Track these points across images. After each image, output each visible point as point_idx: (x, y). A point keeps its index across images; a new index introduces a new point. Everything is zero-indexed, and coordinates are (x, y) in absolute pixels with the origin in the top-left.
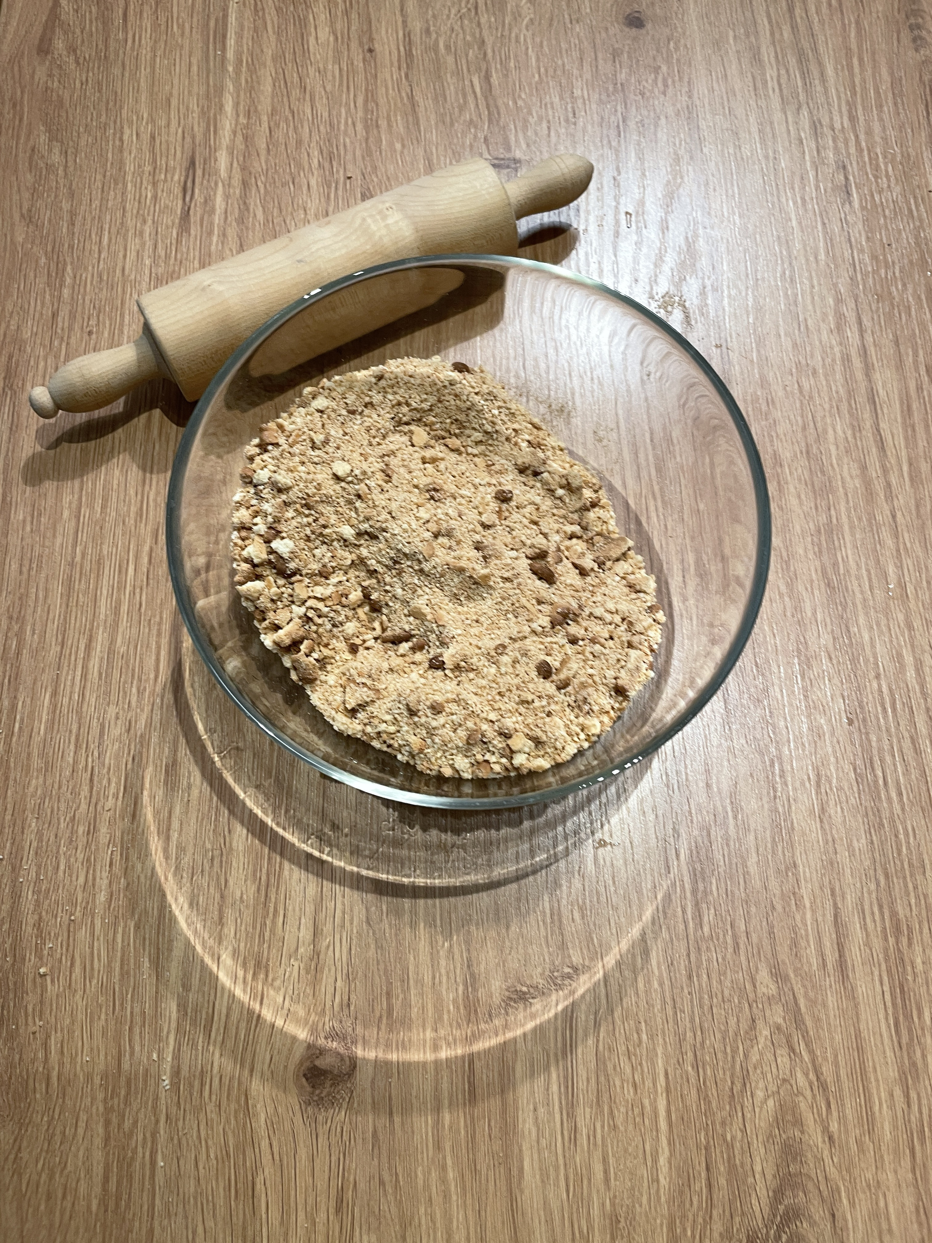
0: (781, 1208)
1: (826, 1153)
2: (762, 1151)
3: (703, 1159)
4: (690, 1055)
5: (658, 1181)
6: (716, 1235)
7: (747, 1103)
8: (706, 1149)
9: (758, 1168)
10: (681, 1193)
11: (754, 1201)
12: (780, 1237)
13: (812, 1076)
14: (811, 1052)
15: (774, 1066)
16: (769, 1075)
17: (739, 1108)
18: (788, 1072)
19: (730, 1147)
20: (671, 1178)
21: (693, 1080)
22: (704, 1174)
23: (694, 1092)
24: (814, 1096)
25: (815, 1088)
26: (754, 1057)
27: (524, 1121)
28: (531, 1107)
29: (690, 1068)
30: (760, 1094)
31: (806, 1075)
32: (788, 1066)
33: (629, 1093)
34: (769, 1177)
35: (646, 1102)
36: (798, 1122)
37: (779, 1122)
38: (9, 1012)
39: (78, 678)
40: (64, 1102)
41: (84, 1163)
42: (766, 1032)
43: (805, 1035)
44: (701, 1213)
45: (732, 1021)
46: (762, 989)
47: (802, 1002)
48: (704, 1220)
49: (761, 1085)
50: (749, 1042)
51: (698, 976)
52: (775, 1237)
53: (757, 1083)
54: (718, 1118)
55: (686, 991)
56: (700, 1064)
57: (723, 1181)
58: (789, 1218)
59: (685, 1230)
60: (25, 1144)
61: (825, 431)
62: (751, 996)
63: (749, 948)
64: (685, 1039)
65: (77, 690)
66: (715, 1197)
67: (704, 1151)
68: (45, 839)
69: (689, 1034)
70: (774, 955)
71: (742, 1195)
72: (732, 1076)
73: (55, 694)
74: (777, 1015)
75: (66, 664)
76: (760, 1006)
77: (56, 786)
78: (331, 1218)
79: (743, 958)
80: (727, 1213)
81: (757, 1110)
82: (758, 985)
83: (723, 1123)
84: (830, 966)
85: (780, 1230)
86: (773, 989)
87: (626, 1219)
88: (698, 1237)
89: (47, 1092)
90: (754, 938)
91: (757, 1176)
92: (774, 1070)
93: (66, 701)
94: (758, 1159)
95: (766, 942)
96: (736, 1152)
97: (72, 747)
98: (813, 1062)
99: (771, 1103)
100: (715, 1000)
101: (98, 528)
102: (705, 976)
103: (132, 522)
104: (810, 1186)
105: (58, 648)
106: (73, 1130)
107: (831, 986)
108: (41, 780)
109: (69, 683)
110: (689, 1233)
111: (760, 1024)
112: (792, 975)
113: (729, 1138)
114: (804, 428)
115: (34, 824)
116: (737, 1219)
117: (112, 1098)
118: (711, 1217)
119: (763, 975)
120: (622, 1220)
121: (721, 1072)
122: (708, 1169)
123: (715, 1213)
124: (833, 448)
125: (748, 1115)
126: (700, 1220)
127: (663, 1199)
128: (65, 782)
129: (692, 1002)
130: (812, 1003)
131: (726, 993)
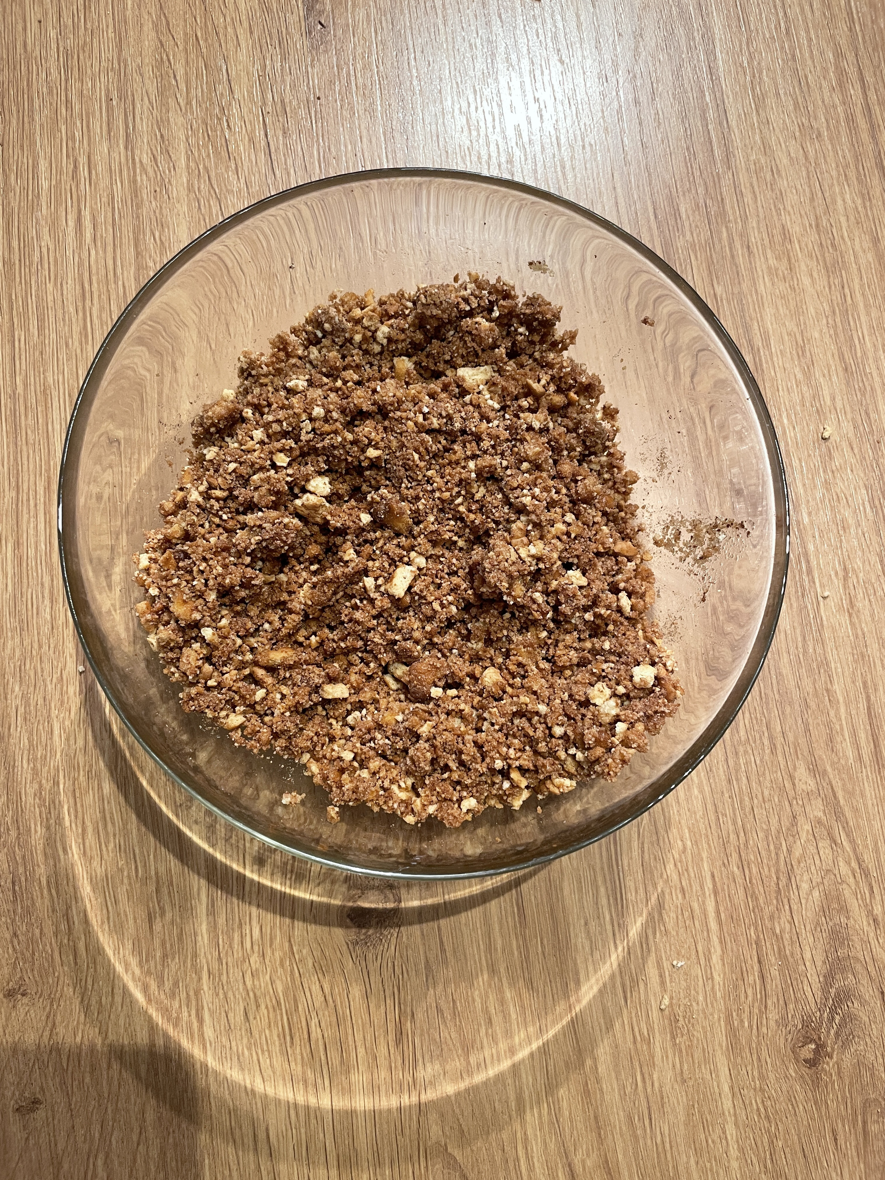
0: (833, 991)
1: (872, 935)
2: (811, 940)
3: (755, 953)
4: (735, 856)
5: (712, 978)
6: (772, 1023)
7: (794, 897)
8: (756, 944)
9: (808, 956)
10: (736, 987)
11: (807, 988)
12: (833, 1018)
13: (854, 864)
14: (852, 842)
15: (817, 857)
16: (813, 868)
17: (785, 901)
18: (830, 862)
19: (779, 938)
20: (725, 974)
21: (740, 880)
22: (756, 967)
23: (741, 892)
24: (857, 883)
25: (858, 875)
26: (797, 852)
27: (576, 936)
28: (582, 922)
29: (735, 869)
30: (805, 886)
31: (848, 863)
32: (830, 857)
33: (678, 899)
34: (819, 964)
35: (695, 905)
36: (844, 909)
37: (824, 911)
38: (21, 888)
39: (41, 526)
40: (95, 971)
41: (126, 1030)
42: (808, 827)
43: (846, 826)
44: (756, 1005)
45: (774, 821)
46: (801, 786)
47: (840, 794)
48: (760, 1010)
49: (806, 877)
50: (791, 838)
51: (737, 780)
52: (828, 1019)
53: (802, 875)
54: (767, 912)
55: (727, 795)
56: (745, 863)
57: (775, 973)
58: (841, 1000)
59: (742, 1021)
60: (59, 1018)
61: (834, 202)
62: (791, 793)
63: (787, 749)
64: (728, 842)
65: (43, 538)
66: (768, 987)
67: (754, 946)
68: (32, 703)
69: (733, 837)
70: (811, 753)
71: (795, 983)
72: (777, 872)
73: (17, 544)
74: (817, 809)
75: (25, 511)
76: (800, 803)
77: (36, 646)
78: (392, 1051)
79: (780, 758)
80: (781, 1002)
81: (803, 901)
82: (796, 781)
83: (772, 918)
84: (866, 758)
85: (833, 1012)
86: (812, 784)
87: (684, 1017)
88: (755, 1027)
89: (76, 963)
90: (791, 737)
91: (807, 964)
92: (818, 862)
93: (32, 552)
94: (807, 948)
95: (802, 741)
96: (786, 943)
97: (47, 602)
98: (854, 850)
99: (816, 893)
100: (756, 801)
101: (37, 353)
102: (744, 779)
103: (77, 343)
104: (858, 967)
105: (14, 494)
106: (110, 998)
107: (867, 776)
108: (17, 640)
109: (31, 532)
110: (746, 1024)
111: (801, 820)
112: (829, 769)
113: (778, 931)
114: (812, 200)
115: (17, 689)
116: (791, 1006)
117: (147, 961)
118: (766, 1007)
119: (802, 772)
120: (681, 1019)
121: (766, 869)
122: (759, 962)
123: (769, 1003)
124: (843, 219)
125: (795, 907)
126: (756, 1011)
127: (719, 995)
128: (45, 640)
129: (733, 806)
130: (850, 794)
131: (766, 793)
